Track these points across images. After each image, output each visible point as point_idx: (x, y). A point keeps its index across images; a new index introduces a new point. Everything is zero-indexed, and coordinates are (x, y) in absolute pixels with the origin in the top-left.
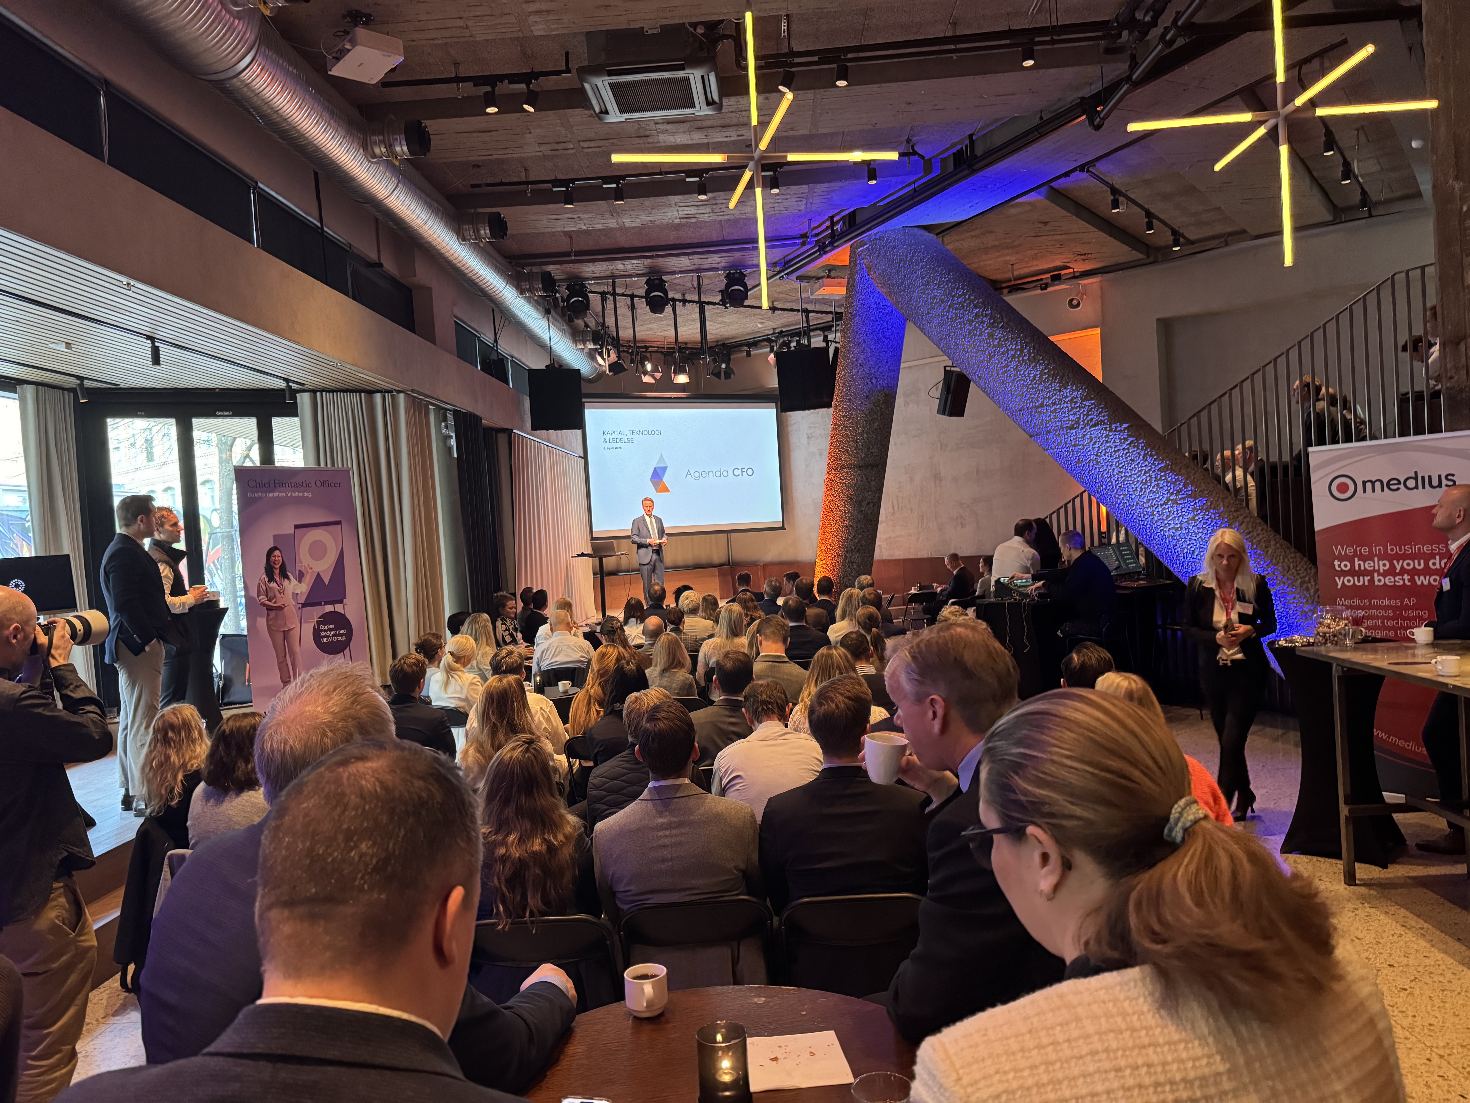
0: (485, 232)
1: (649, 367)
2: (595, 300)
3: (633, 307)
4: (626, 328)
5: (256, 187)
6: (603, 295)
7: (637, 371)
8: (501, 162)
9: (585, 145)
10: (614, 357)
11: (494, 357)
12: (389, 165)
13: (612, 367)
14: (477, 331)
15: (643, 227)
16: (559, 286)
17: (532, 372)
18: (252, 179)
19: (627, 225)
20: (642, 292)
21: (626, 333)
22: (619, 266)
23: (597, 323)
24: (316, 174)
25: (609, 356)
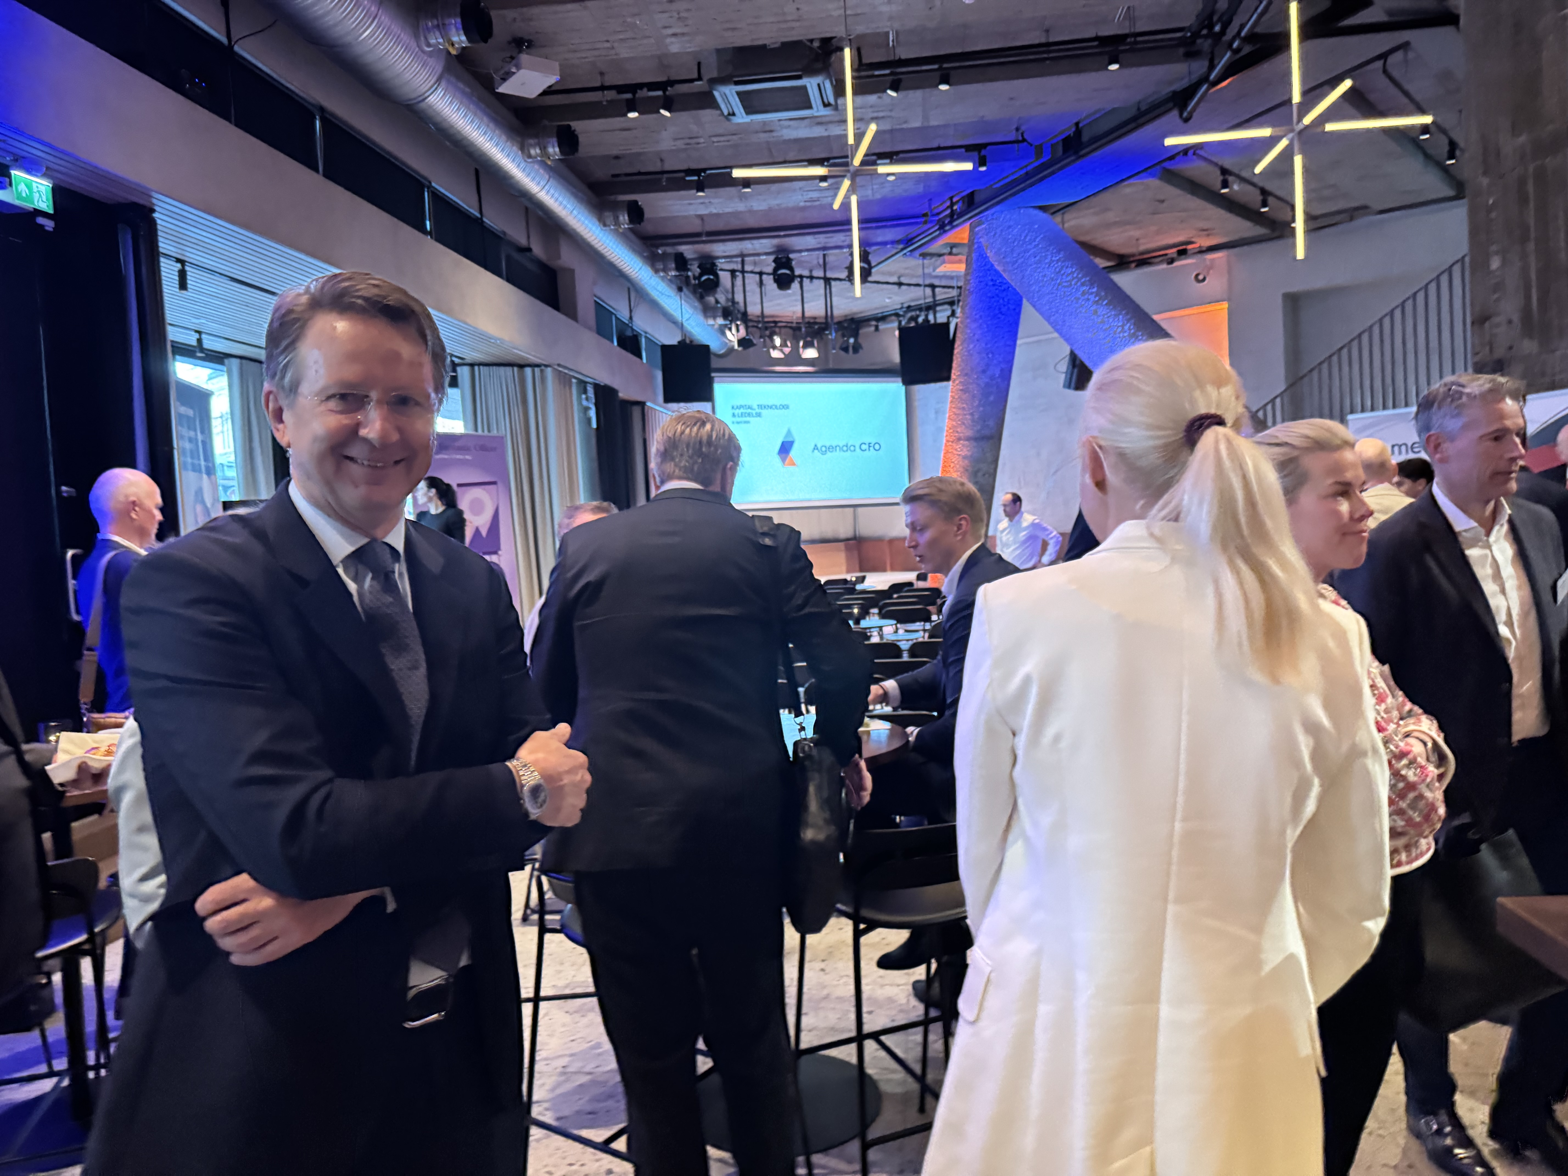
0: (624, 218)
1: (778, 341)
2: (725, 278)
3: (761, 283)
4: (755, 304)
5: (430, 187)
6: (733, 272)
7: (765, 346)
8: (639, 154)
9: (715, 139)
10: (743, 332)
11: (629, 333)
12: (543, 164)
13: (741, 342)
14: (614, 309)
15: (770, 209)
16: (691, 265)
17: (665, 348)
18: (425, 179)
19: (755, 208)
20: (770, 269)
21: (754, 310)
22: (748, 246)
23: (727, 300)
24: (477, 171)
25: (738, 330)
